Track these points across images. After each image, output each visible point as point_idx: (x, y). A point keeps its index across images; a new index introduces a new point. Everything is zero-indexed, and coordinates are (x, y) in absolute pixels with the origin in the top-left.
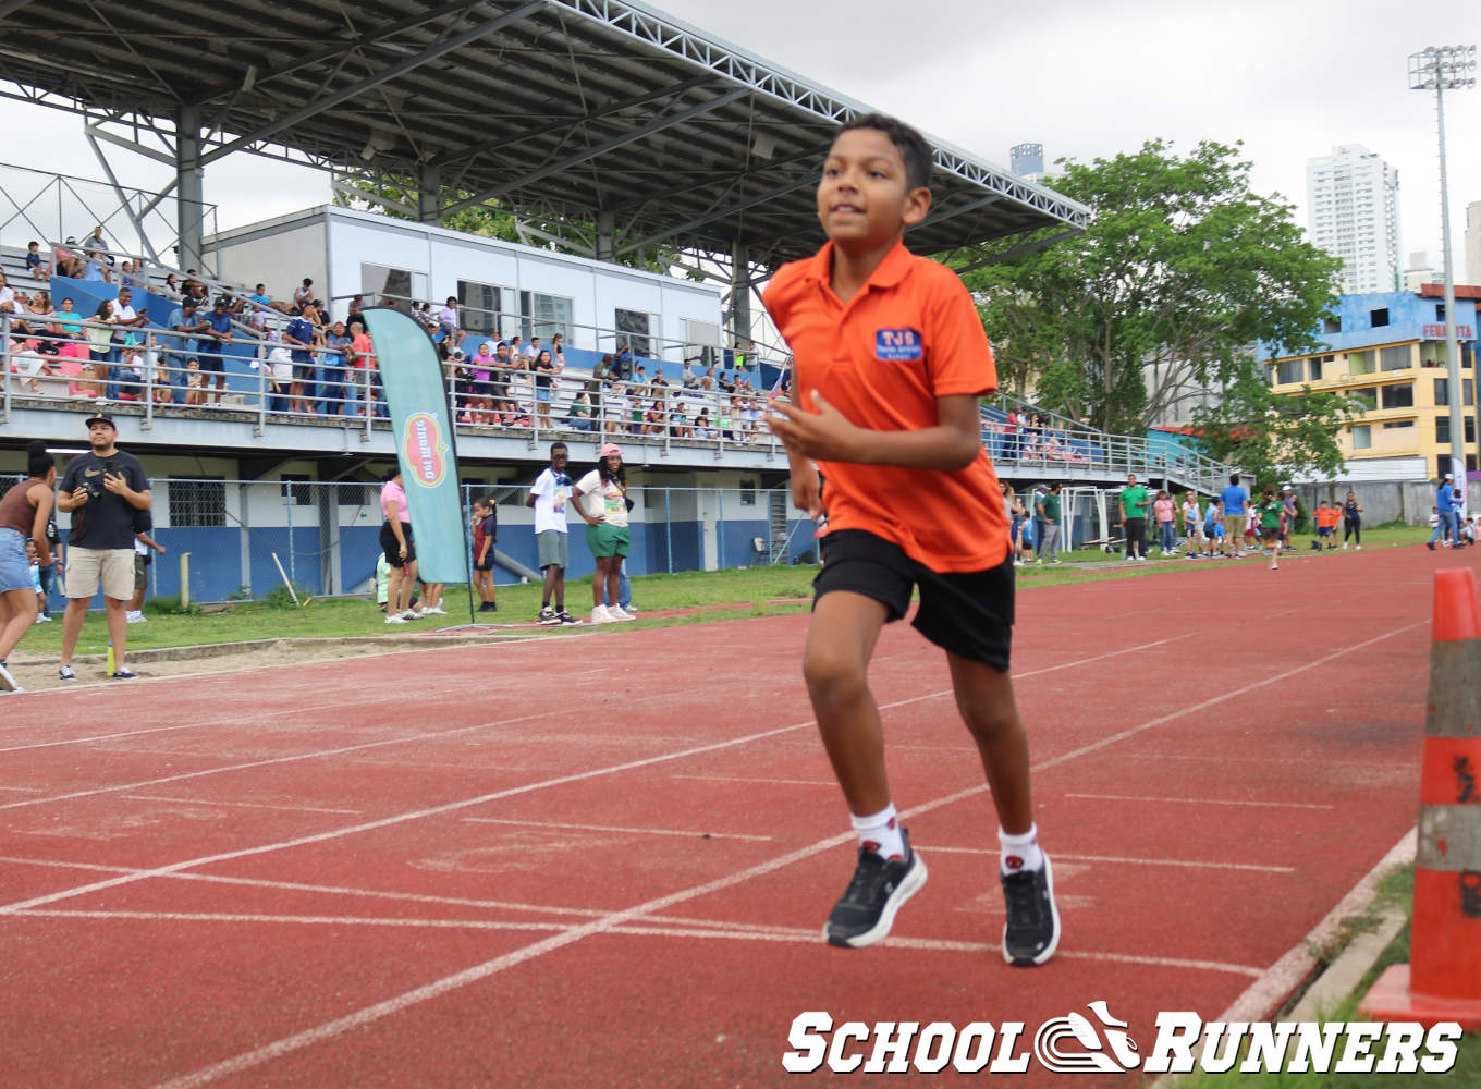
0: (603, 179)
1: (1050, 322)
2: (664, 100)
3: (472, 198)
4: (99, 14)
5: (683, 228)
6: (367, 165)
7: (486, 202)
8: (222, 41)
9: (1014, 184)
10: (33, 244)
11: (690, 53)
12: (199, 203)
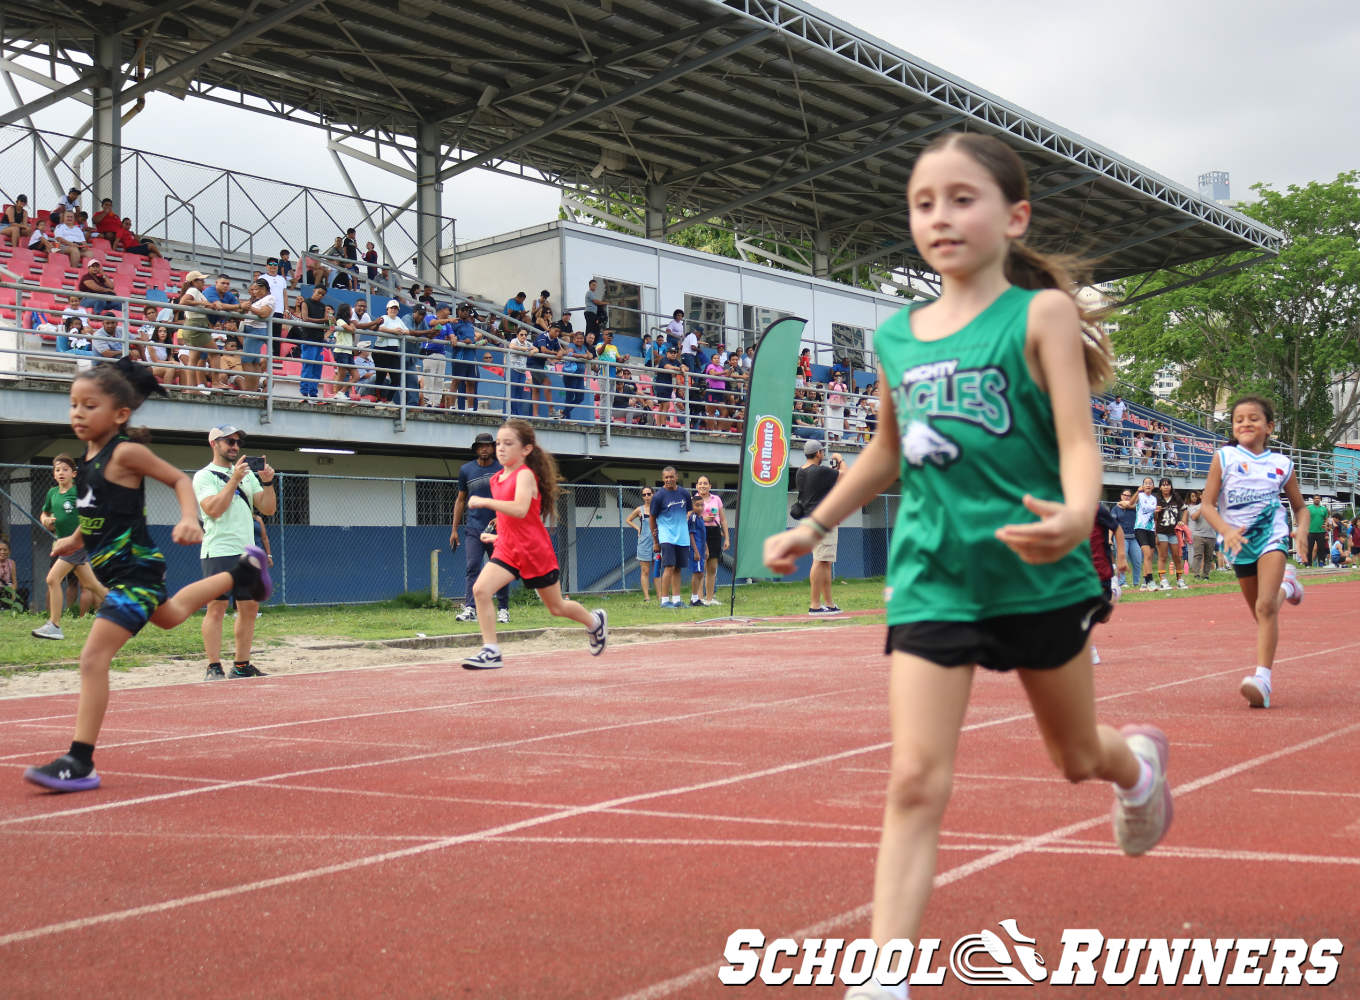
0: (821, 200)
1: (1242, 342)
2: (883, 125)
3: (695, 216)
4: (348, 35)
5: (897, 248)
6: (596, 183)
7: (710, 221)
8: (465, 62)
9: (1212, 209)
10: (284, 253)
11: (910, 81)
12: (439, 217)
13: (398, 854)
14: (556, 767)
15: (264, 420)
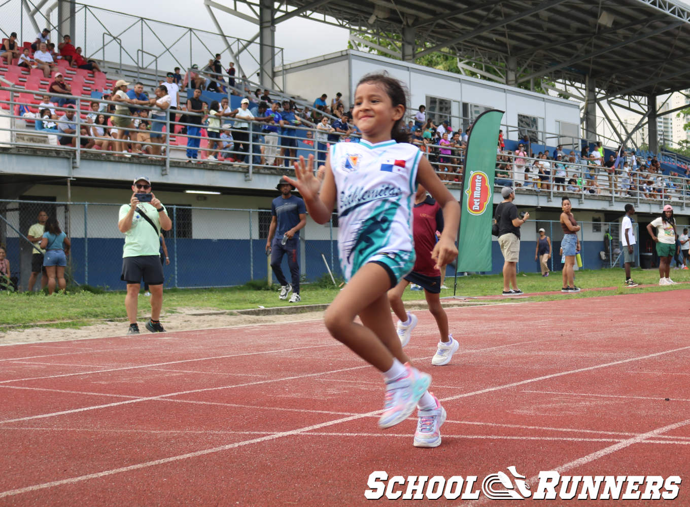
0: (512, 37)
3: (433, 47)
5: (558, 67)
6: (370, 26)
7: (442, 50)
10: (177, 69)
12: (273, 47)
13: (247, 442)
14: (345, 389)
15: (164, 173)
